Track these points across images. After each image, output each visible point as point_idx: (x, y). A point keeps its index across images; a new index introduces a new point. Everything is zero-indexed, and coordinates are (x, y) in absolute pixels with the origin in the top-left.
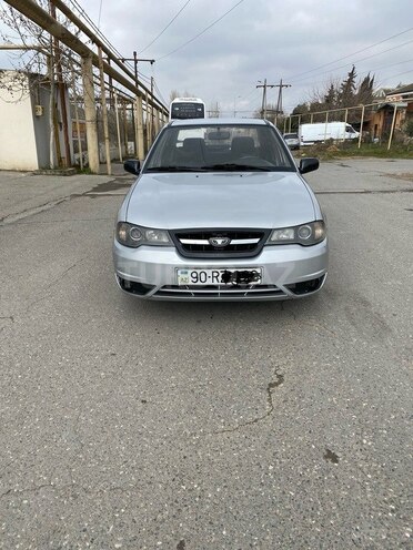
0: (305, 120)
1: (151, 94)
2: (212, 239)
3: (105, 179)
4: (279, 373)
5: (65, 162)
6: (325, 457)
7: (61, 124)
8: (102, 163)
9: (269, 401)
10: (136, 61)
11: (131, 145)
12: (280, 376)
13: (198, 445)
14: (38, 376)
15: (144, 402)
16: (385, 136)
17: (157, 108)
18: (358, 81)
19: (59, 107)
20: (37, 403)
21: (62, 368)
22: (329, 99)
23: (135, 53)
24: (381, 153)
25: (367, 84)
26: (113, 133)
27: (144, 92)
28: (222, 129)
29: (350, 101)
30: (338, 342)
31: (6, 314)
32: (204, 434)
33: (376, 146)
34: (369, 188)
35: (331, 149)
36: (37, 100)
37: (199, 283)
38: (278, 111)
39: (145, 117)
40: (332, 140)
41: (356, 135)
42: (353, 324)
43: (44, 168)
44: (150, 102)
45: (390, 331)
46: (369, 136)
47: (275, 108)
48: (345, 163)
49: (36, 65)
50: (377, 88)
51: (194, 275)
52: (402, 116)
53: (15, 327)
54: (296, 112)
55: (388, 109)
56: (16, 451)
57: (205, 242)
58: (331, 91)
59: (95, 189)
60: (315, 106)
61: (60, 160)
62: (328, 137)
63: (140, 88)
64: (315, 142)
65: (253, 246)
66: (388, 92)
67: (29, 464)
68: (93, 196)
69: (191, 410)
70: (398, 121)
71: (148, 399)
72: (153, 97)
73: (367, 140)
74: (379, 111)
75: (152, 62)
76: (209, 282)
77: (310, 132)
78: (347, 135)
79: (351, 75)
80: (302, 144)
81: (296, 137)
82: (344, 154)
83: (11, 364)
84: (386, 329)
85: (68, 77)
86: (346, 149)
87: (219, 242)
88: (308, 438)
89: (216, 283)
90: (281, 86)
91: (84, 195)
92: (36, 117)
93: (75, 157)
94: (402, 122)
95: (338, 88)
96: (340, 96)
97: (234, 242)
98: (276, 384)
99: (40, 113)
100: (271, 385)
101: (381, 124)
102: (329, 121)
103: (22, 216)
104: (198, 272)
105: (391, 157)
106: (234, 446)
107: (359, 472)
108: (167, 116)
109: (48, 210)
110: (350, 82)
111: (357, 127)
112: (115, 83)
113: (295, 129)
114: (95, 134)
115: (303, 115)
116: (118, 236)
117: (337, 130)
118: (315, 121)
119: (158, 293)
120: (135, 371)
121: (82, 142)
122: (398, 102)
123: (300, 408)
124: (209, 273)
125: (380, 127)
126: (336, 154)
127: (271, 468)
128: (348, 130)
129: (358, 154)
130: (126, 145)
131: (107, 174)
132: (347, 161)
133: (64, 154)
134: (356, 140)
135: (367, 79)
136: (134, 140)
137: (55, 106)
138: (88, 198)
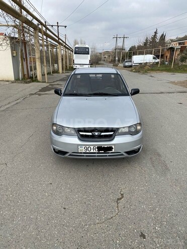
0: (135, 54)
1: (65, 43)
2: (93, 133)
3: (45, 85)
4: (122, 193)
5: (26, 76)
6: (140, 236)
7: (24, 59)
8: (43, 75)
9: (118, 207)
10: (58, 26)
11: (56, 66)
12: (122, 195)
13: (88, 231)
14: (19, 195)
15: (64, 208)
16: (170, 61)
17: (68, 49)
18: (159, 36)
19: (24, 51)
20: (19, 210)
21: (29, 191)
22: (145, 44)
23: (58, 23)
24: (168, 70)
25: (163, 37)
26: (48, 61)
27: (62, 42)
28: (97, 75)
29: (155, 45)
30: (147, 176)
31: (4, 162)
32: (90, 225)
33: (166, 66)
34: (163, 91)
35: (147, 68)
36: (13, 49)
37: (88, 151)
38: (123, 49)
39: (62, 52)
40: (147, 63)
41: (158, 60)
42: (154, 166)
43: (17, 80)
44: (65, 46)
45: (169, 170)
46: (164, 61)
47: (121, 48)
48: (153, 75)
49: (13, 34)
50: (167, 39)
51: (86, 148)
52: (178, 52)
53: (8, 169)
54: (131, 49)
55: (172, 49)
56: (11, 235)
57: (90, 134)
58: (147, 40)
59: (40, 91)
60: (139, 47)
61: (24, 75)
62: (145, 62)
63: (60, 41)
64: (139, 64)
65: (111, 135)
66: (172, 41)
67: (17, 241)
68: (40, 95)
69: (85, 213)
70: (176, 55)
71: (67, 207)
72: (66, 44)
73: (163, 63)
74: (168, 50)
75: (65, 27)
76: (92, 151)
77: (137, 59)
78: (154, 61)
79: (156, 33)
80: (134, 64)
81: (131, 61)
82: (152, 70)
83: (7, 189)
84: (167, 169)
85: (27, 39)
86: (153, 67)
87: (96, 134)
88: (134, 227)
89: (95, 151)
90: (124, 38)
91: (35, 94)
92: (13, 57)
93: (31, 73)
94: (178, 55)
95: (150, 38)
96: (151, 42)
97: (102, 134)
98: (121, 199)
99: (15, 55)
100: (118, 199)
101: (169, 55)
102: (146, 54)
103: (7, 106)
104: (87, 147)
105: (173, 72)
106: (103, 231)
107: (154, 243)
108: (73, 52)
109: (19, 102)
110: (155, 36)
111: (158, 57)
112: (49, 39)
113: (130, 57)
114: (40, 64)
115: (134, 51)
116: (53, 129)
117: (149, 58)
118: (139, 54)
119: (70, 155)
120: (60, 193)
121: (34, 66)
122: (176, 46)
123: (130, 211)
124: (92, 147)
125: (168, 57)
126: (149, 70)
127: (118, 242)
128: (154, 58)
129: (158, 70)
130: (54, 66)
131: (45, 82)
132: (154, 74)
133: (26, 73)
134: (158, 63)
135: (163, 35)
136: (58, 64)
137: (22, 51)
138: (37, 95)
